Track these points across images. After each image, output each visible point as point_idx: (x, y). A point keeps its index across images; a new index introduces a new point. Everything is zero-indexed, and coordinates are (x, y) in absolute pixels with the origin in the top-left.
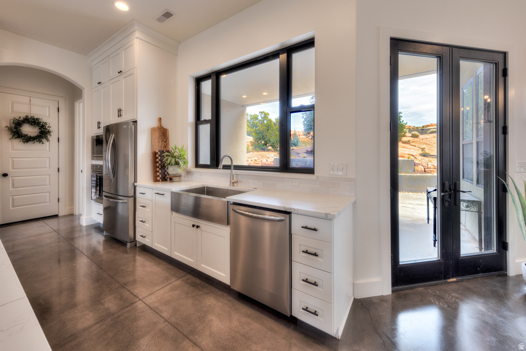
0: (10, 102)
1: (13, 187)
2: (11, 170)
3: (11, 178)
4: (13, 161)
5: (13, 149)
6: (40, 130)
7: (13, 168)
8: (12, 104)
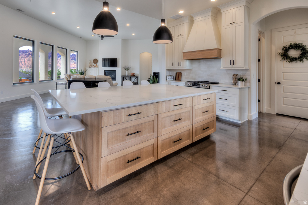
0: (282, 36)
1: (284, 91)
2: (282, 80)
3: (282, 86)
4: (283, 75)
5: (284, 67)
6: (301, 52)
7: (284, 79)
8: (284, 37)
